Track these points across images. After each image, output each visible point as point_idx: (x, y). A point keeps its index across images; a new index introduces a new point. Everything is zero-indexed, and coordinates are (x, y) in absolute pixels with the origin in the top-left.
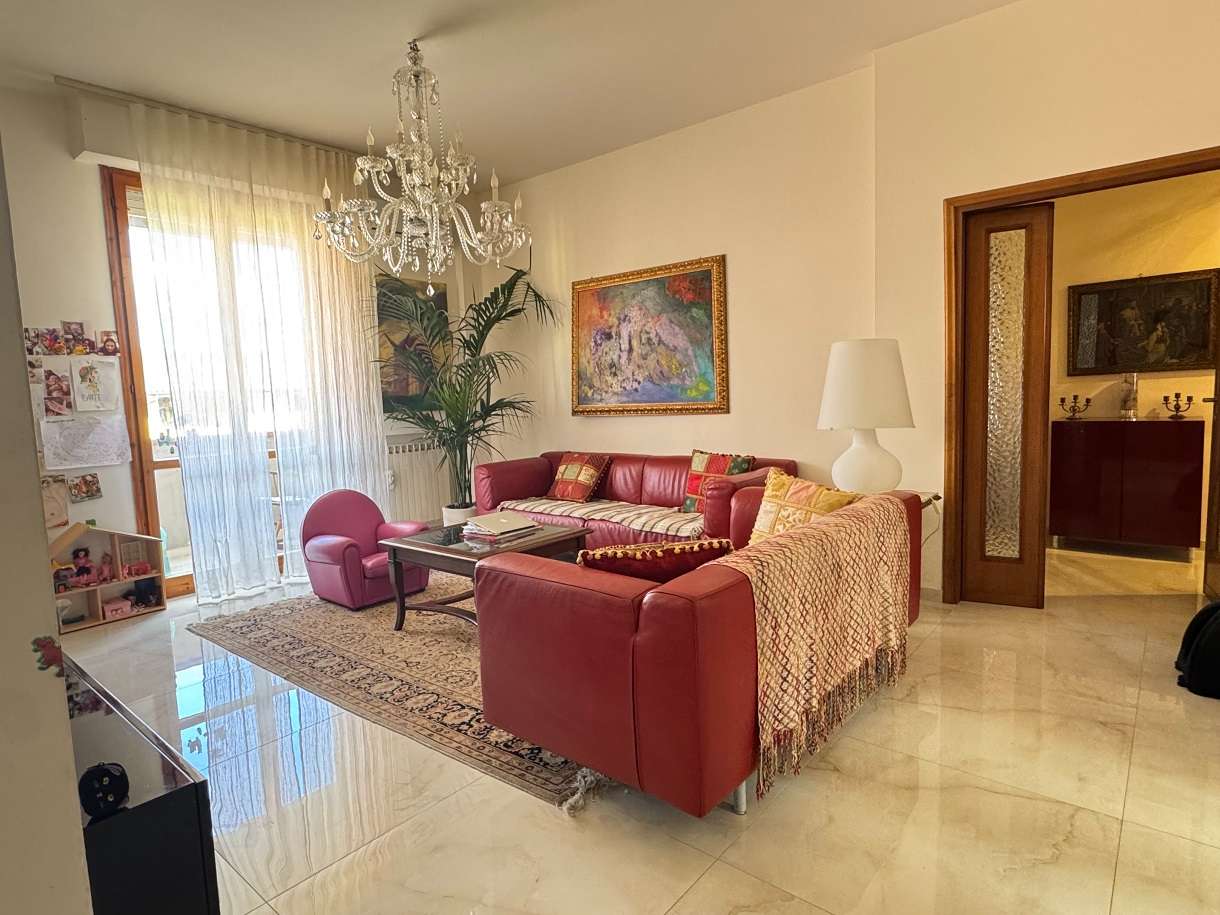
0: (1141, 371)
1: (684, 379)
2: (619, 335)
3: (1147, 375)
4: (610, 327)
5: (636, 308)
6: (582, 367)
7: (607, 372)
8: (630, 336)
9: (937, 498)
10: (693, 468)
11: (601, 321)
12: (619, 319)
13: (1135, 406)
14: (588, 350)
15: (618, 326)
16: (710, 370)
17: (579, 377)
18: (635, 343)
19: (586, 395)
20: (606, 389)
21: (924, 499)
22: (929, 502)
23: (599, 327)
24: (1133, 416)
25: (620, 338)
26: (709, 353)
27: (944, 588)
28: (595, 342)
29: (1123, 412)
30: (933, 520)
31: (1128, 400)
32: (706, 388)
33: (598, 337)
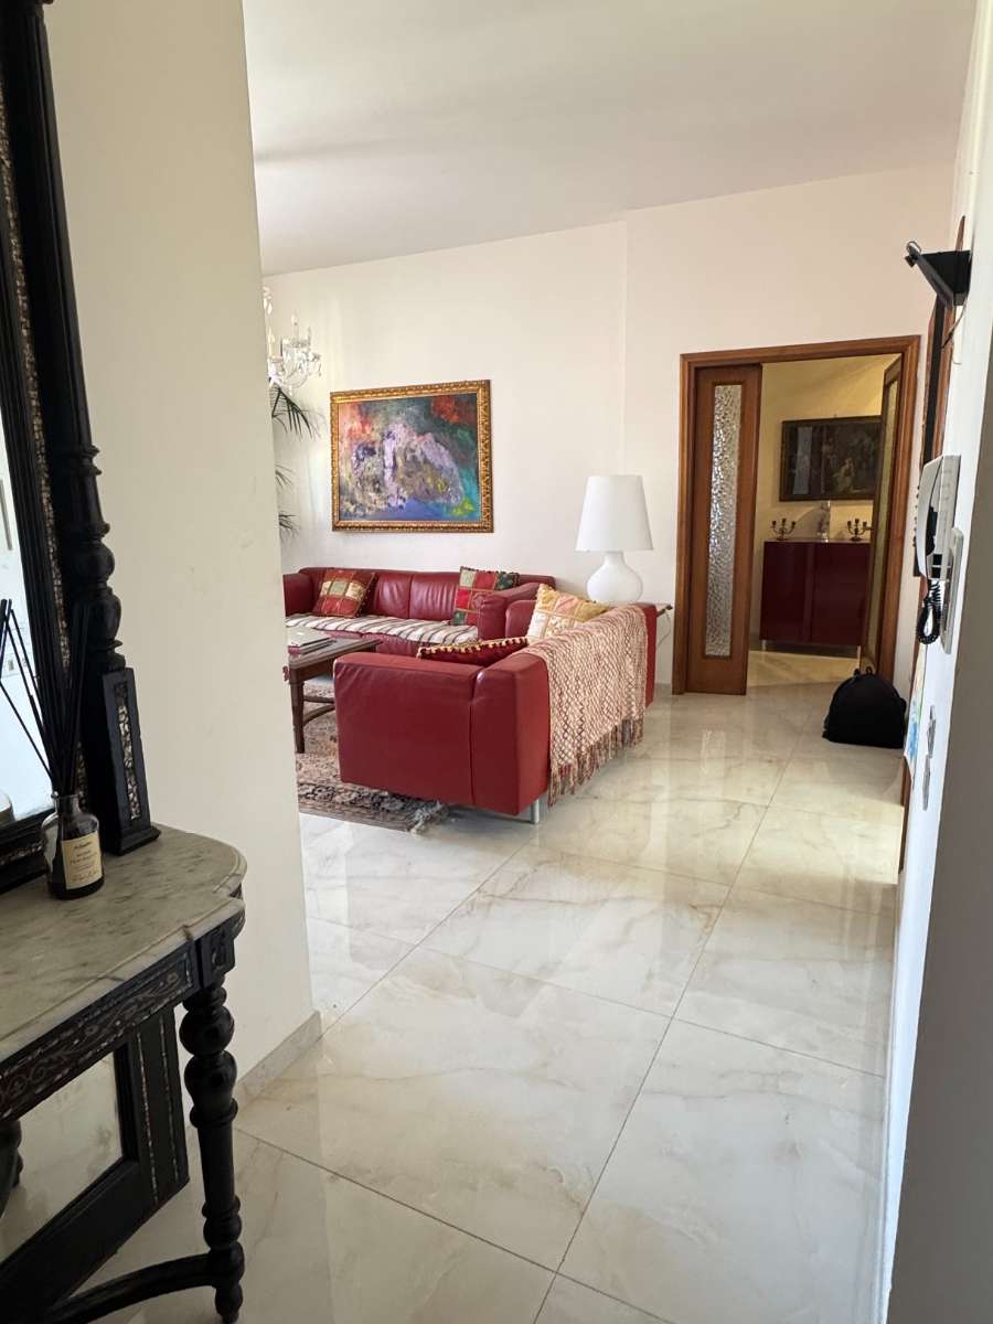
0: (833, 499)
1: (449, 498)
2: (382, 452)
3: (838, 502)
4: (373, 443)
5: (401, 425)
6: (343, 481)
7: (369, 487)
8: (394, 453)
9: (669, 608)
10: (461, 584)
11: (363, 435)
12: (383, 435)
13: (828, 531)
14: (349, 465)
15: (382, 442)
16: (474, 491)
17: (339, 490)
18: (399, 460)
19: (348, 510)
20: (369, 505)
21: (659, 609)
22: (663, 611)
23: (360, 442)
24: (827, 538)
25: (383, 453)
26: (474, 474)
27: (673, 682)
28: (357, 456)
29: (819, 534)
30: (666, 624)
31: (822, 524)
32: (471, 508)
33: (360, 452)
